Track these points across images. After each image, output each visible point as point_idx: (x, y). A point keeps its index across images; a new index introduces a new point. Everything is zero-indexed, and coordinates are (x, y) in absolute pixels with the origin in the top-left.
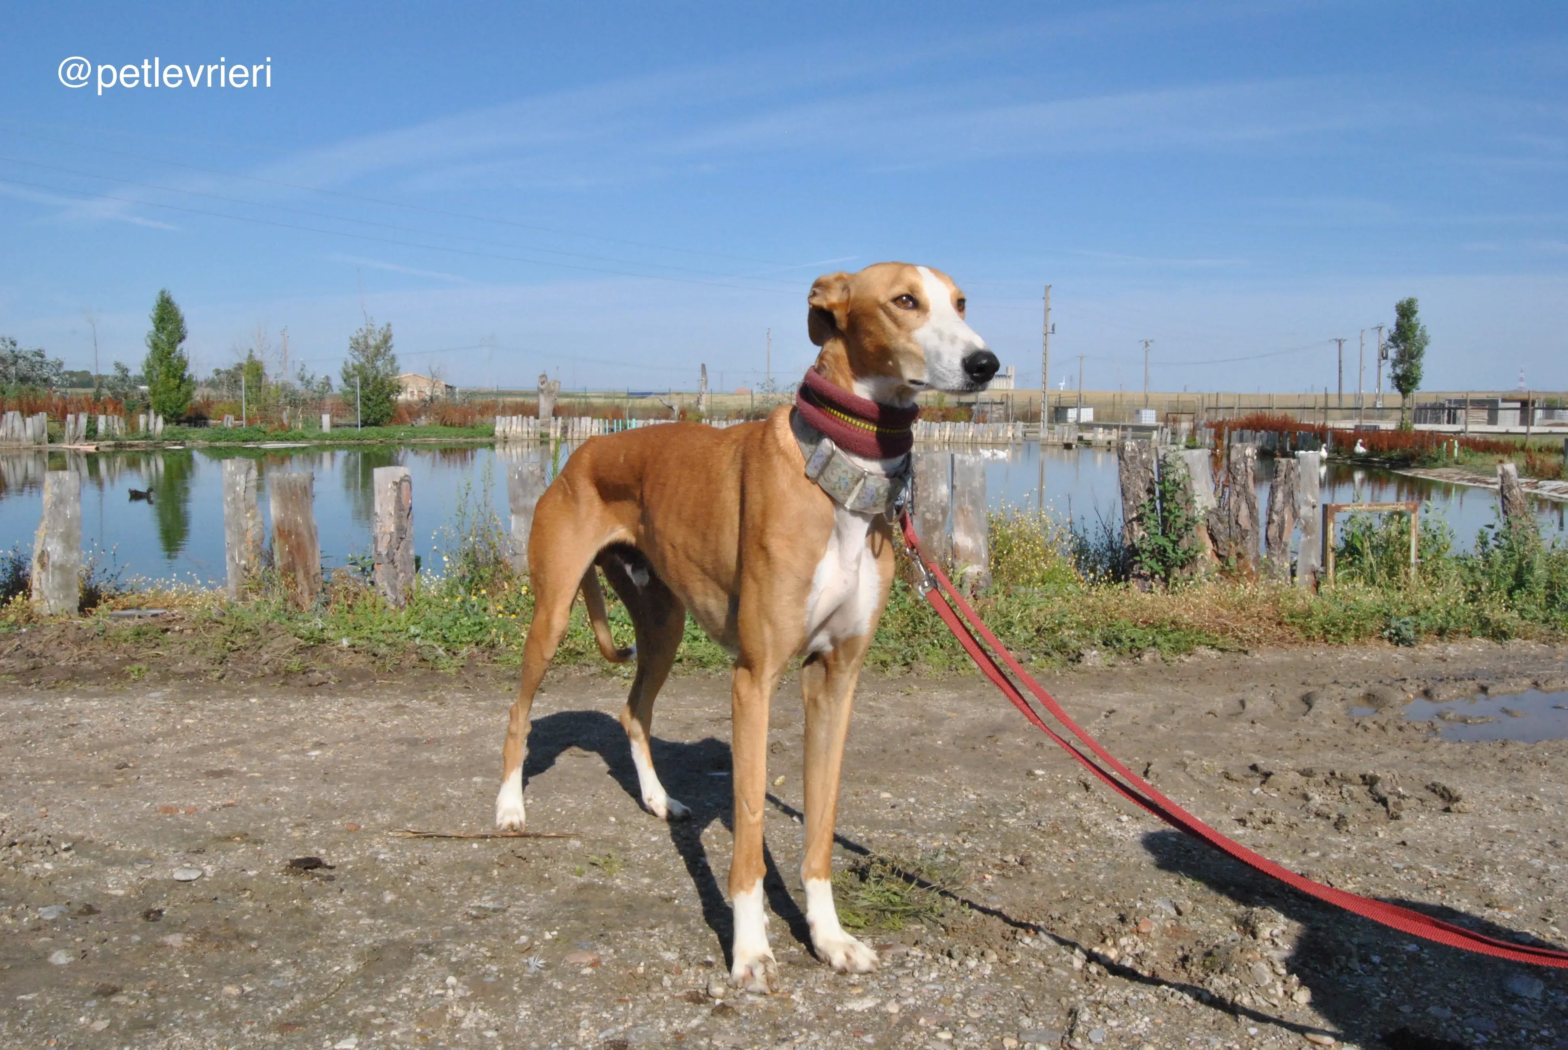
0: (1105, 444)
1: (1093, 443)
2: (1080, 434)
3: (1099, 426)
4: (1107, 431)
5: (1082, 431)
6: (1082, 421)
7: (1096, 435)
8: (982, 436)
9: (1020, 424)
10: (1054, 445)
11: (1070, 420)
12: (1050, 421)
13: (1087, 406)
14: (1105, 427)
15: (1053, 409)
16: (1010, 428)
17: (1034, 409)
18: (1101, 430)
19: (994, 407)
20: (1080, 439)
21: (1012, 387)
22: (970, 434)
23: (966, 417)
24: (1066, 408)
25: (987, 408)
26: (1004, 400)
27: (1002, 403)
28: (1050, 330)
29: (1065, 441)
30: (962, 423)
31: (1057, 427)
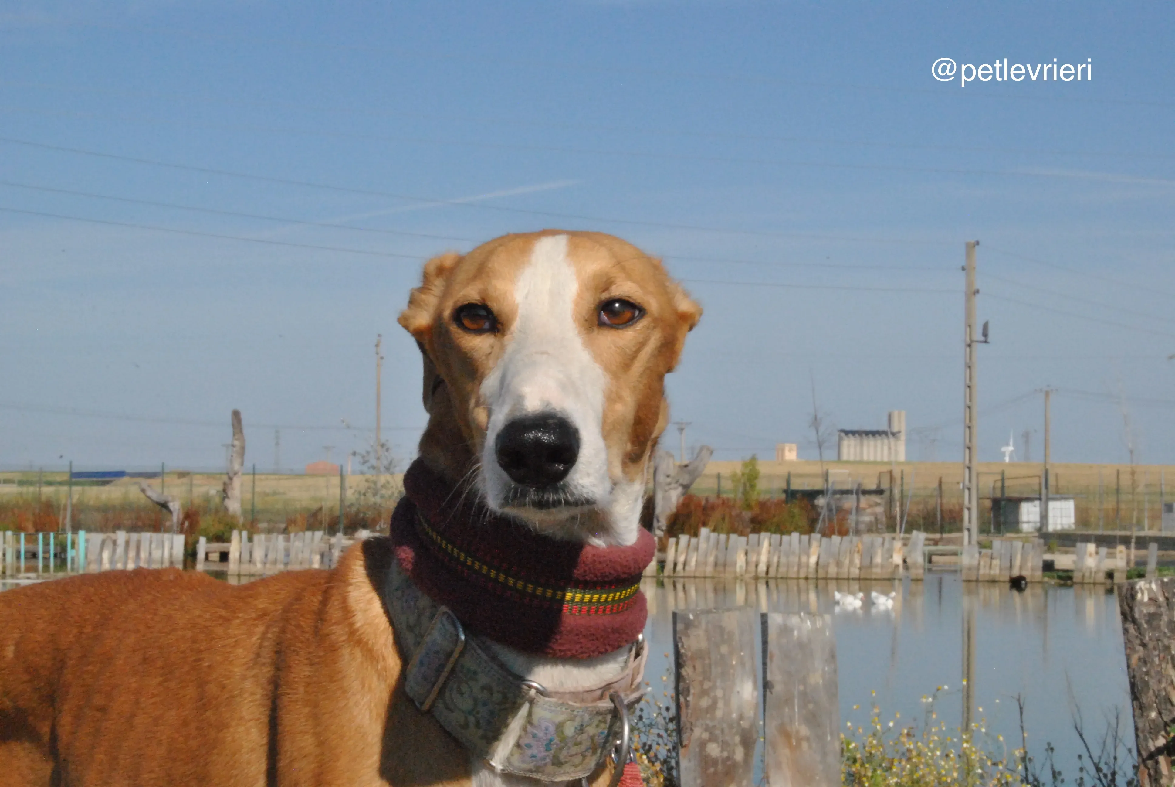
0: (1101, 577)
1: (1077, 577)
2: (1048, 557)
3: (1086, 539)
4: (1104, 550)
5: (1050, 550)
6: (1051, 528)
7: (1081, 557)
8: (839, 564)
9: (919, 537)
10: (993, 582)
11: (1026, 527)
12: (983, 530)
13: (1061, 495)
14: (1102, 541)
15: (988, 503)
16: (898, 544)
17: (949, 502)
18: (1091, 547)
19: (864, 501)
20: (1048, 567)
21: (902, 457)
22: (813, 560)
23: (804, 523)
24: (1016, 502)
25: (849, 502)
26: (885, 486)
27: (879, 492)
28: (978, 335)
29: (1016, 573)
30: (795, 535)
31: (997, 543)
